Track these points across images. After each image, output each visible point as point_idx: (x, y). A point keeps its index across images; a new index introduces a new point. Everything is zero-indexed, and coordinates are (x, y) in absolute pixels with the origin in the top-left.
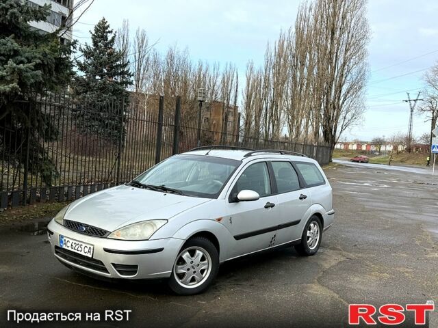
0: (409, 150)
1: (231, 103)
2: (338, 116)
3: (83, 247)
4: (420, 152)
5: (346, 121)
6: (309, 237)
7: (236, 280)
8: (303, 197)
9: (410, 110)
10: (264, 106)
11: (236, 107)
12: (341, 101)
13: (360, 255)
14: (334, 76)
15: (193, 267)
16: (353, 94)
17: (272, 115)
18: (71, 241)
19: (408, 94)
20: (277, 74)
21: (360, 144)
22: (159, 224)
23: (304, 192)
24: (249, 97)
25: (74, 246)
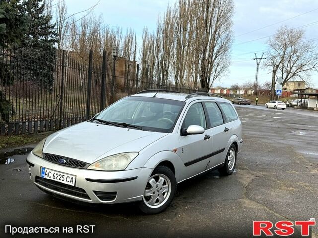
0: (256, 93)
1: (132, 58)
2: (211, 69)
3: (65, 177)
4: (263, 95)
5: (217, 73)
6: (229, 161)
7: (184, 198)
8: (226, 130)
9: (257, 65)
10: (156, 61)
11: (135, 62)
12: (213, 58)
13: (264, 173)
14: (208, 40)
15: (157, 190)
16: (222, 53)
17: (162, 68)
18: (53, 172)
19: (256, 54)
20: (166, 37)
21: (222, 89)
22: (132, 156)
23: (226, 125)
24: (145, 54)
25: (56, 176)
